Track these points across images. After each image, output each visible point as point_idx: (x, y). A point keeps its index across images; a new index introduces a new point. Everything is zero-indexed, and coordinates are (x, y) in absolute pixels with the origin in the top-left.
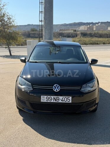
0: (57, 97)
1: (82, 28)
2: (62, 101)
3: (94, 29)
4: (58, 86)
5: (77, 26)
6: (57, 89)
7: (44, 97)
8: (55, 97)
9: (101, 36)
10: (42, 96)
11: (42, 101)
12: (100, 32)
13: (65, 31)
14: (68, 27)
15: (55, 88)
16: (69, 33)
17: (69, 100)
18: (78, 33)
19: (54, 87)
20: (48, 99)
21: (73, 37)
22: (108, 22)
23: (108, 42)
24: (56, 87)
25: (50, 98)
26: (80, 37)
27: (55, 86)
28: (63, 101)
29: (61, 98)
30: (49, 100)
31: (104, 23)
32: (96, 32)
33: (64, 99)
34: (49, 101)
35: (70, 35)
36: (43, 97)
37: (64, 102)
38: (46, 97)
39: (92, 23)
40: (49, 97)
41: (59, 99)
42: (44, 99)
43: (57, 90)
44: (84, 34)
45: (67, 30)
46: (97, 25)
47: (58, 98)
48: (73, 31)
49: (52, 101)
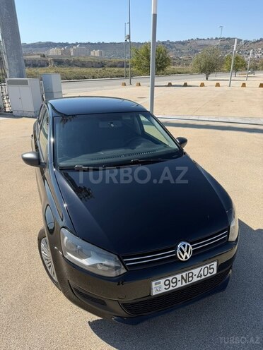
0: (187, 273)
1: (53, 52)
2: (198, 277)
3: (72, 54)
4: (188, 246)
5: (44, 48)
6: (186, 253)
7: (160, 283)
8: (184, 274)
9: (83, 65)
10: (153, 283)
11: (154, 293)
12: (82, 59)
13: (27, 57)
14: (30, 49)
15: (183, 253)
16: (35, 61)
17: (211, 271)
18: (49, 59)
19: (178, 251)
20: (169, 284)
21: (42, 66)
22: (89, 43)
23: (98, 75)
24: (185, 250)
25: (174, 280)
26: (54, 66)
27: (181, 249)
28: (201, 276)
29: (196, 271)
30: (171, 284)
31: (84, 44)
32: (76, 58)
33: (202, 272)
34: (171, 288)
35: (37, 63)
36: (156, 284)
37: (203, 277)
38: (162, 281)
39: (67, 44)
40: (170, 278)
41: (192, 276)
42: (159, 287)
43: (186, 257)
44: (59, 62)
45: (29, 54)
46: (74, 47)
47: (190, 275)
48: (40, 56)
49: (179, 285)
